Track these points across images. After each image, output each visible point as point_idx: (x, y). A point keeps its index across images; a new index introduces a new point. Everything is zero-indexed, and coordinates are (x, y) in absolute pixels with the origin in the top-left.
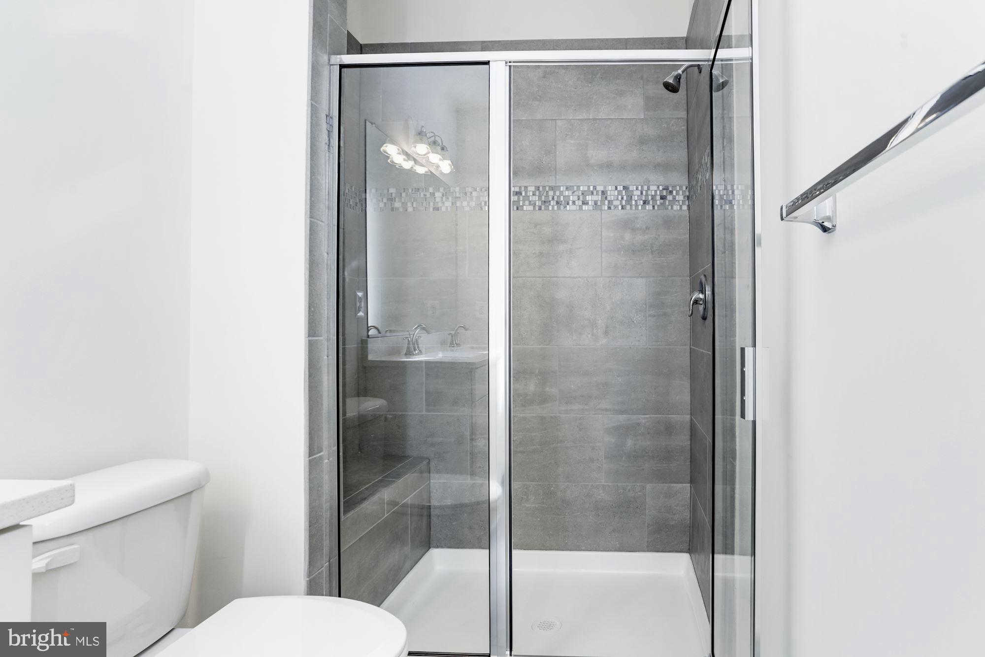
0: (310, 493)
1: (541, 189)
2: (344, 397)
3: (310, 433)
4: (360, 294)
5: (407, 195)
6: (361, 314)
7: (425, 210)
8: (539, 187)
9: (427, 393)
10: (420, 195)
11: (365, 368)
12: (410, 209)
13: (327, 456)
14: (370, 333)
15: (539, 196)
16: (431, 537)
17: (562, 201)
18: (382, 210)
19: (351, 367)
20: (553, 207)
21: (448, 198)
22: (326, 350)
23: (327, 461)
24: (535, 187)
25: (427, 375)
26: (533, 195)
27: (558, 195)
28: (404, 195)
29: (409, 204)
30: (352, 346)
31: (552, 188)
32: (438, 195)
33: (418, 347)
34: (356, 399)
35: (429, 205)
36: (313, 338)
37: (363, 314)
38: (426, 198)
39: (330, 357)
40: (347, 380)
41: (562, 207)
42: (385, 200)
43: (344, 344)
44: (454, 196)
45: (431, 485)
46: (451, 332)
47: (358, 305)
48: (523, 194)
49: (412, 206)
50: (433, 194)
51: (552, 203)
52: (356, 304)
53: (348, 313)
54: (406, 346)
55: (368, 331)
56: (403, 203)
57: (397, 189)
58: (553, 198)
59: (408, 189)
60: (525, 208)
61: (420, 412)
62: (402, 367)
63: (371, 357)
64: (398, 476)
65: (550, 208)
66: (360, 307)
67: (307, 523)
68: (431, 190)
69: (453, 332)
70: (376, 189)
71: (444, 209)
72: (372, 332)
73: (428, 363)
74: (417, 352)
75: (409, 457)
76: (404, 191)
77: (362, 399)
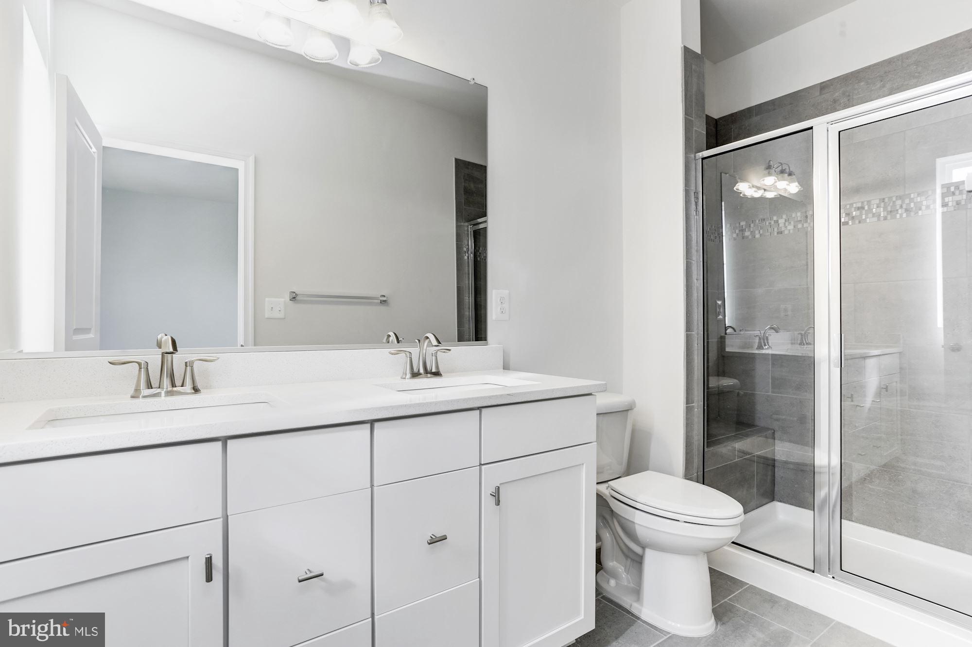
0: (686, 426)
1: (886, 200)
2: (708, 376)
3: (687, 390)
4: (719, 302)
5: (755, 224)
6: (720, 317)
7: (770, 235)
8: (884, 199)
9: (773, 379)
10: (766, 224)
11: (723, 357)
12: (757, 236)
13: (697, 407)
14: (728, 331)
15: (884, 208)
16: (775, 492)
17: (912, 208)
18: (735, 239)
19: (713, 355)
20: (901, 215)
21: (790, 223)
22: (696, 341)
23: (696, 410)
24: (880, 199)
25: (773, 364)
26: (877, 207)
27: (908, 202)
28: (752, 225)
29: (757, 232)
30: (713, 340)
31: (899, 197)
32: (781, 221)
33: (768, 342)
34: (717, 377)
35: (774, 230)
36: (688, 333)
37: (722, 317)
38: (771, 225)
39: (699, 345)
40: (710, 364)
41: (912, 214)
42: (737, 231)
43: (708, 339)
44: (796, 220)
45: (776, 451)
46: (802, 332)
47: (718, 310)
48: (866, 208)
49: (760, 233)
50: (776, 222)
51: (900, 212)
52: (716, 309)
53: (710, 317)
54: (757, 341)
55: (726, 330)
56: (752, 232)
57: (747, 222)
58: (901, 207)
59: (755, 221)
60: (868, 220)
61: (767, 392)
62: (751, 358)
63: (728, 349)
64: (747, 436)
65: (898, 216)
66: (719, 313)
67: (685, 444)
68: (775, 218)
69: (803, 332)
70: (730, 224)
71: (786, 232)
72: (729, 331)
73: (773, 355)
74: (766, 347)
75: (757, 426)
76: (753, 223)
77: (720, 377)
